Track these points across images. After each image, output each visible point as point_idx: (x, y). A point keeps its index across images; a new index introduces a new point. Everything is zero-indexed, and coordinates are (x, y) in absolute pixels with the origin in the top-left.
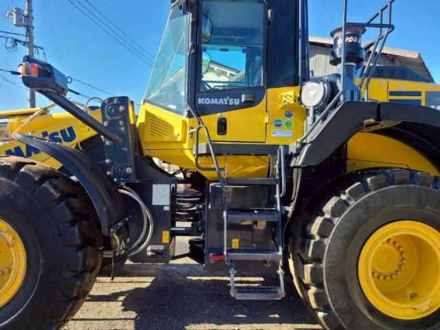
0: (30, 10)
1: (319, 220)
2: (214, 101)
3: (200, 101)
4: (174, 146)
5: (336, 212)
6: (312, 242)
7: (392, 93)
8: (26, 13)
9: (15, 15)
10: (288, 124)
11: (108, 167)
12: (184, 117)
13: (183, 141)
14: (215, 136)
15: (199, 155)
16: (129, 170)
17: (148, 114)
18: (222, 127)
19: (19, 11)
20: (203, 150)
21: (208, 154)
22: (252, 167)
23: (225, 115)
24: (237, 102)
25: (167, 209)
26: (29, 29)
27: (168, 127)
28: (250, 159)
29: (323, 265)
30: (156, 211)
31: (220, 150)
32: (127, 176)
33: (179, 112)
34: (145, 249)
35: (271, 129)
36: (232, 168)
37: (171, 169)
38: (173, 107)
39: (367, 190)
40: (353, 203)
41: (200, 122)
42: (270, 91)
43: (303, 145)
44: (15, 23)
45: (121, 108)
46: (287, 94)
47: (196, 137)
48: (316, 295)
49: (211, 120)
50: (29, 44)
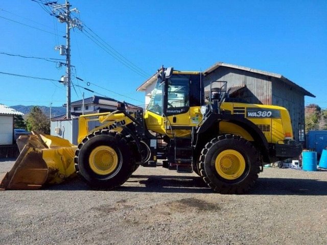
0: (69, 46)
1: (203, 149)
2: (172, 111)
3: (168, 111)
4: (158, 126)
5: (208, 147)
6: (201, 156)
7: (234, 108)
8: (67, 47)
9: (61, 49)
10: (197, 119)
11: (136, 133)
12: (162, 117)
13: (162, 125)
14: (172, 123)
15: (167, 130)
16: (143, 134)
17: (149, 115)
18: (175, 120)
19: (63, 47)
20: (168, 128)
21: (170, 129)
22: (184, 134)
23: (176, 116)
24: (180, 112)
25: (155, 148)
26: (68, 57)
27: (156, 120)
28: (184, 131)
29: (204, 163)
30: (152, 148)
31: (174, 128)
32: (143, 136)
33: (160, 115)
34: (147, 162)
35: (191, 121)
36: (177, 134)
37: (154, 134)
38: (158, 113)
39: (218, 140)
40: (213, 144)
41: (167, 119)
42: (191, 108)
43: (199, 126)
44: (61, 53)
45: (141, 114)
46: (196, 109)
47: (166, 123)
48: (202, 171)
49: (171, 118)
50: (68, 65)
